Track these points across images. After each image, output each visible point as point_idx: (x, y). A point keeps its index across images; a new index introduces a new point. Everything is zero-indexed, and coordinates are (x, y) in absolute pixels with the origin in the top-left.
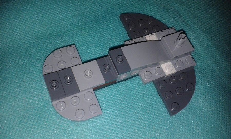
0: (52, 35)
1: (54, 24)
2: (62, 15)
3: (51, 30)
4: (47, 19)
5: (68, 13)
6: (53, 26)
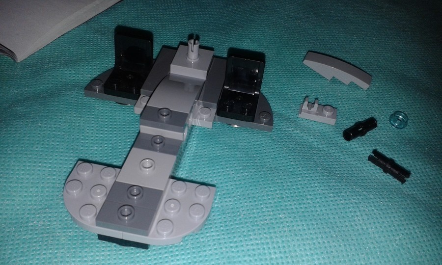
0: (35, 209)
1: (32, 187)
2: (45, 167)
3: (30, 201)
4: (16, 183)
5: (56, 159)
6: (31, 192)
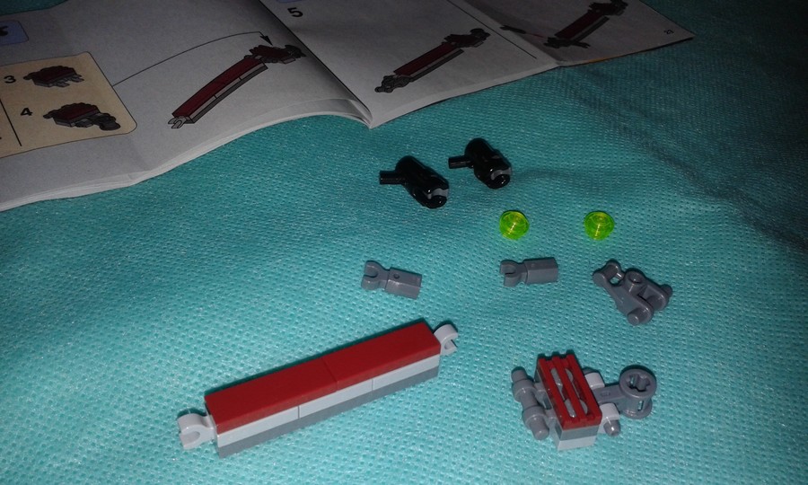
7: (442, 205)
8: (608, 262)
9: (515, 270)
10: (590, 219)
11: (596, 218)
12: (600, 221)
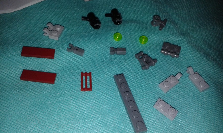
7: (99, 28)
8: (140, 51)
9: (113, 50)
10: (141, 38)
11: (143, 37)
12: (144, 39)
